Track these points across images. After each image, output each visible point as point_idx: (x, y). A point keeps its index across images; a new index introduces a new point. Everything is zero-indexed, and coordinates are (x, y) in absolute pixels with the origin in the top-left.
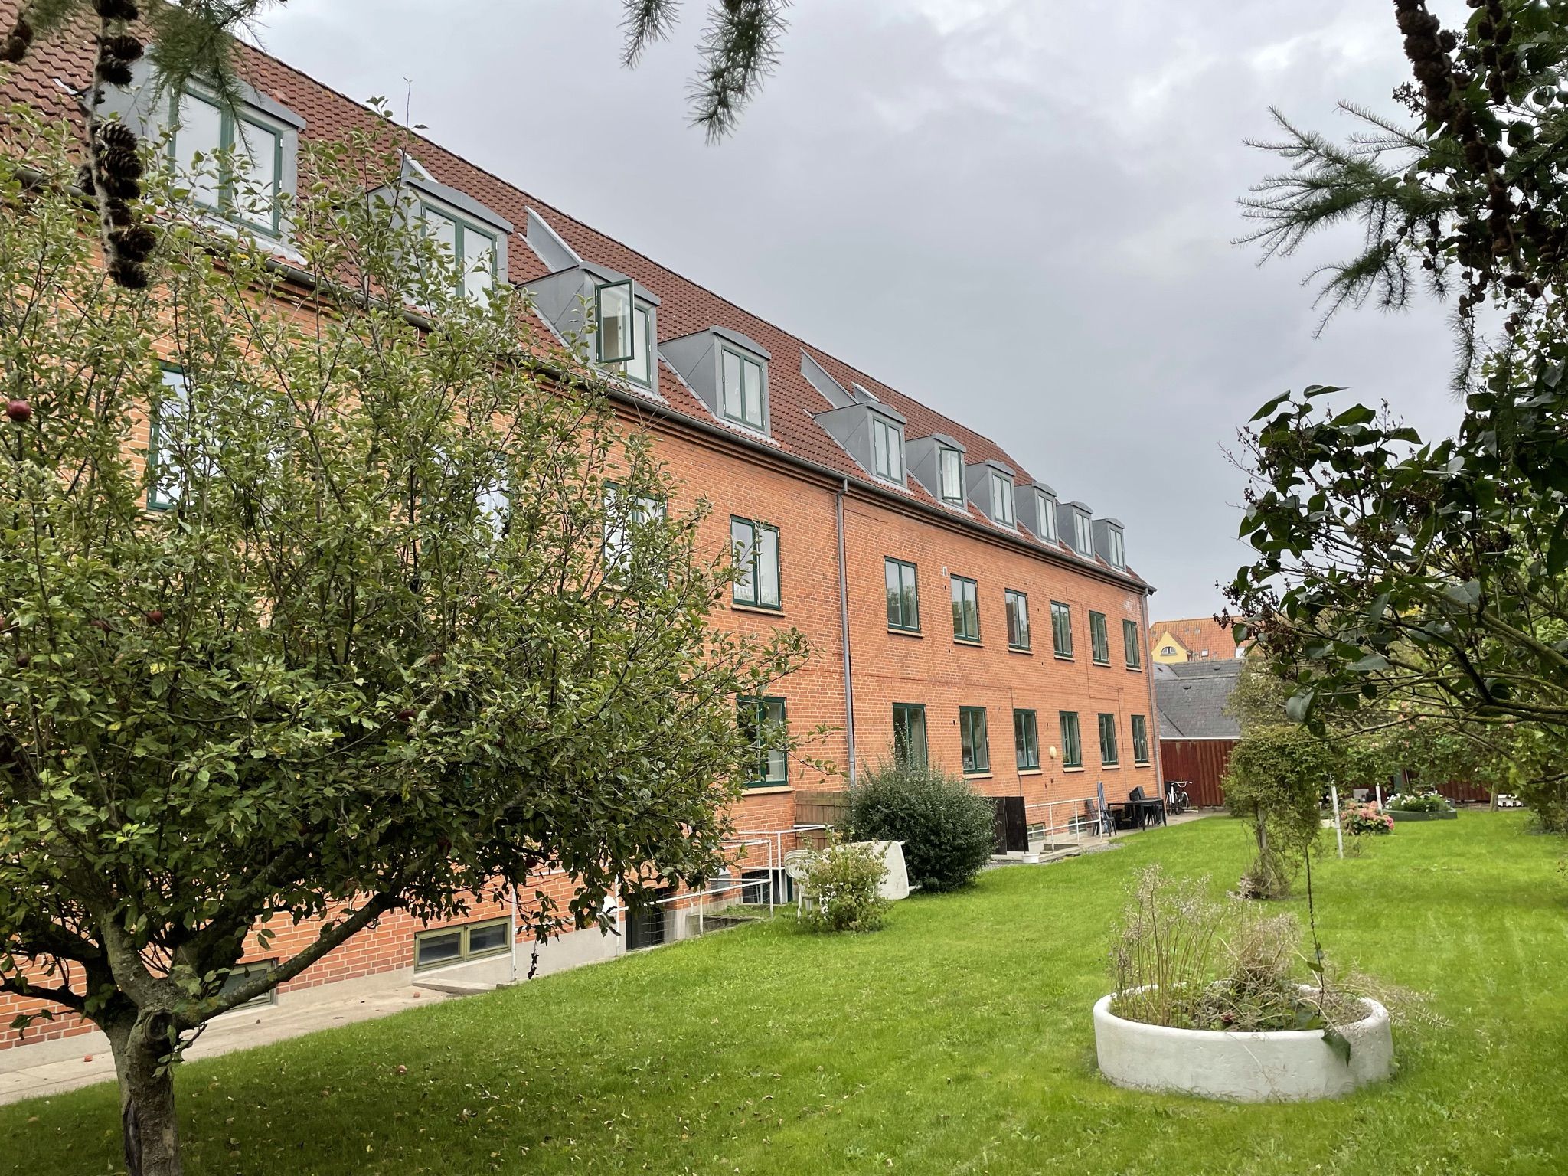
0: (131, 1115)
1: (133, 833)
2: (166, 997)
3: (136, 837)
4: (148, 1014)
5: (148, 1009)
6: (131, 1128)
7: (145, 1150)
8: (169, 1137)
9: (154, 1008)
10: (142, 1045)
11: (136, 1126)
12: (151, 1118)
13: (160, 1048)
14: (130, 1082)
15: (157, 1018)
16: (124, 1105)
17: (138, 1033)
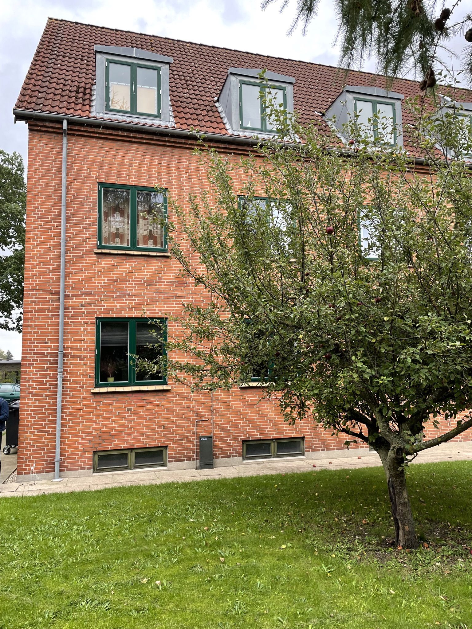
0: (391, 483)
1: (384, 380)
2: (400, 442)
3: (386, 381)
4: (394, 447)
5: (394, 445)
6: (391, 489)
7: (397, 498)
8: (405, 495)
9: (397, 446)
10: (393, 458)
11: (393, 488)
12: (398, 486)
13: (400, 460)
14: (390, 472)
15: (398, 449)
16: (388, 479)
17: (391, 454)
